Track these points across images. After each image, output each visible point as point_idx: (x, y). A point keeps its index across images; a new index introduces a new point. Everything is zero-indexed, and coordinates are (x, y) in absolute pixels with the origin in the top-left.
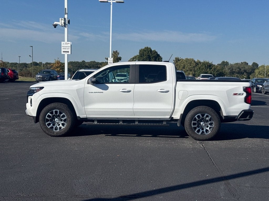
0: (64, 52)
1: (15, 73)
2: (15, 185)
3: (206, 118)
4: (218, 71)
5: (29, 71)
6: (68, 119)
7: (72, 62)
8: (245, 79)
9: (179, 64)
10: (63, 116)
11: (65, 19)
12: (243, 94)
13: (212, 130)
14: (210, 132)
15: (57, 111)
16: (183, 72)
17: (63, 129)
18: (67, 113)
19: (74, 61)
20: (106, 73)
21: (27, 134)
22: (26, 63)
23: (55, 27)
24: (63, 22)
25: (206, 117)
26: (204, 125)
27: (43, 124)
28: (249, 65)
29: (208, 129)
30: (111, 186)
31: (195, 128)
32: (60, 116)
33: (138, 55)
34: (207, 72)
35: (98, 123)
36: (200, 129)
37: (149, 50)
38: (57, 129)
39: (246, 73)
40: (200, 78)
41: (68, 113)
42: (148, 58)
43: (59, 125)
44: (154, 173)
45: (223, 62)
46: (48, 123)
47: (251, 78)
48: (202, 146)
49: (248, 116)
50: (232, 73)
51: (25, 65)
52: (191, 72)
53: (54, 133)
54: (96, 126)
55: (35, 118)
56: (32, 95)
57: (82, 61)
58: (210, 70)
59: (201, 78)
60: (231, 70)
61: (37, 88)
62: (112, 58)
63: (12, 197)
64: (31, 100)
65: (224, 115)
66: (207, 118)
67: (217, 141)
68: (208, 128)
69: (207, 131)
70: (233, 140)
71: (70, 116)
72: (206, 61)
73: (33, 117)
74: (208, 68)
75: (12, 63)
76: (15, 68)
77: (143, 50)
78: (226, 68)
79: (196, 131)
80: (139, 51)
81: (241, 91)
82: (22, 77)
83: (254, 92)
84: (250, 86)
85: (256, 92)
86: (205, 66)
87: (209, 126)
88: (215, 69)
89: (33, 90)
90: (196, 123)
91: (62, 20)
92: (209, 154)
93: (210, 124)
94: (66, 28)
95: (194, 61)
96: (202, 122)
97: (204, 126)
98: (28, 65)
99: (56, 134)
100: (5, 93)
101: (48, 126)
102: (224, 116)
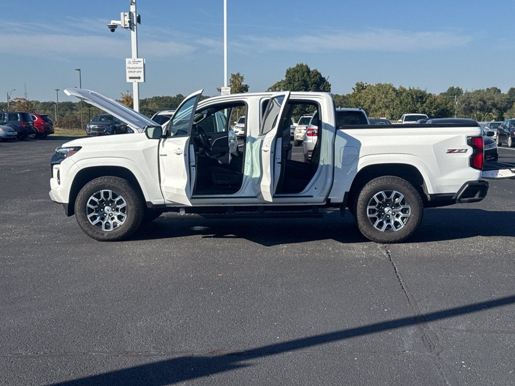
0: (130, 78)
1: (47, 122)
2: (14, 335)
3: (394, 200)
4: (438, 106)
5: (76, 118)
6: (128, 206)
7: (159, 97)
8: (494, 121)
9: (363, 94)
10: (120, 202)
11: (130, 14)
12: (466, 150)
13: (407, 223)
14: (402, 227)
15: (108, 192)
16: (362, 110)
17: (121, 226)
18: (126, 195)
19: (161, 97)
20: (202, 117)
21: (54, 238)
22: (70, 103)
23: (113, 31)
24: (127, 19)
25: (394, 196)
26: (390, 212)
27: (82, 218)
28: (502, 92)
29: (399, 220)
30: (195, 334)
31: (374, 219)
32: (114, 202)
33: (284, 80)
34: (416, 110)
35: (187, 214)
36: (383, 220)
37: (305, 69)
38: (110, 226)
39: (497, 109)
40: (402, 122)
41: (129, 196)
42: (303, 85)
43: (113, 219)
44: (284, 306)
45: (452, 89)
46: (92, 215)
47: (506, 120)
48: (385, 254)
49: (478, 194)
50: (469, 110)
51: (70, 106)
52: (387, 111)
53: (103, 234)
54: (183, 219)
55: (67, 207)
56: (60, 164)
57: (177, 96)
58: (422, 106)
59: (405, 121)
60: (466, 105)
61: (68, 150)
62: (230, 88)
63: (4, 356)
64: (59, 171)
65: (430, 193)
66: (397, 199)
67: (418, 244)
68: (400, 218)
69: (396, 224)
70: (450, 241)
71: (132, 202)
72: (413, 88)
73: (64, 204)
74: (418, 101)
75: (44, 103)
76: (51, 112)
77: (293, 70)
78: (456, 101)
79: (375, 226)
80: (286, 71)
81: (464, 144)
82: (60, 129)
83: (507, 146)
84: (481, 134)
85: (512, 146)
86: (413, 98)
87: (402, 215)
88: (432, 103)
89: (61, 153)
90: (375, 210)
91: (126, 15)
92: (396, 269)
93: (402, 211)
94: (134, 31)
95: (394, 90)
96: (387, 206)
97: (391, 215)
98: (75, 106)
99: (107, 236)
100: (24, 160)
101: (92, 221)
102: (431, 195)
